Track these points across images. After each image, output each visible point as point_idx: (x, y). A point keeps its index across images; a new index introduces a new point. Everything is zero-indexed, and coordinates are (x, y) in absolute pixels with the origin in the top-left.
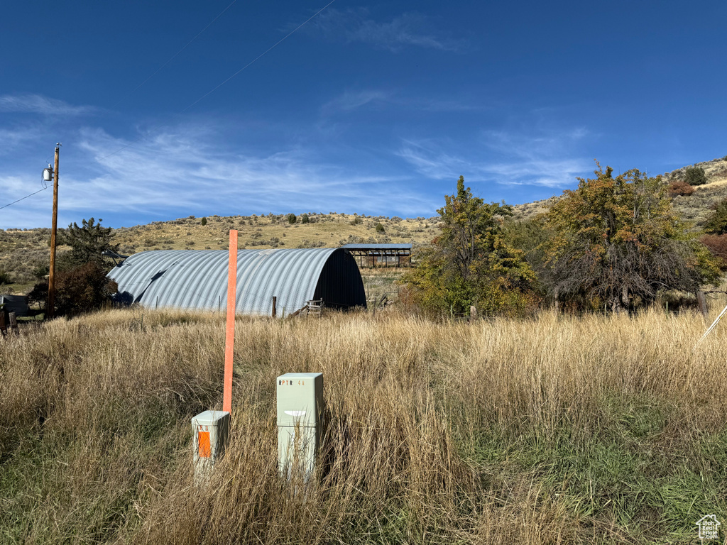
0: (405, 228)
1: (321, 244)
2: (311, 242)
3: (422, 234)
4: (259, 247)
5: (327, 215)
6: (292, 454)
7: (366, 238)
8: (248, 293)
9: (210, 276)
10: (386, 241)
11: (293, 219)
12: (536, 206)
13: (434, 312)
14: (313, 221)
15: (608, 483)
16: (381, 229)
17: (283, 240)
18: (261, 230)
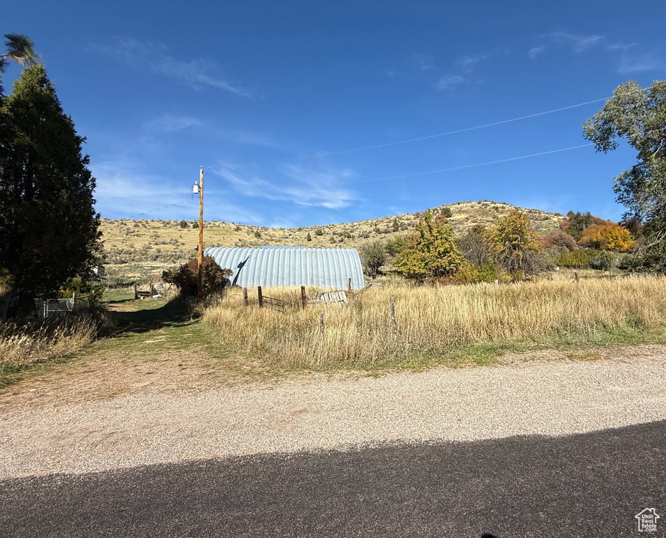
0: (274, 236)
3: (287, 240)
8: (318, 276)
16: (258, 235)
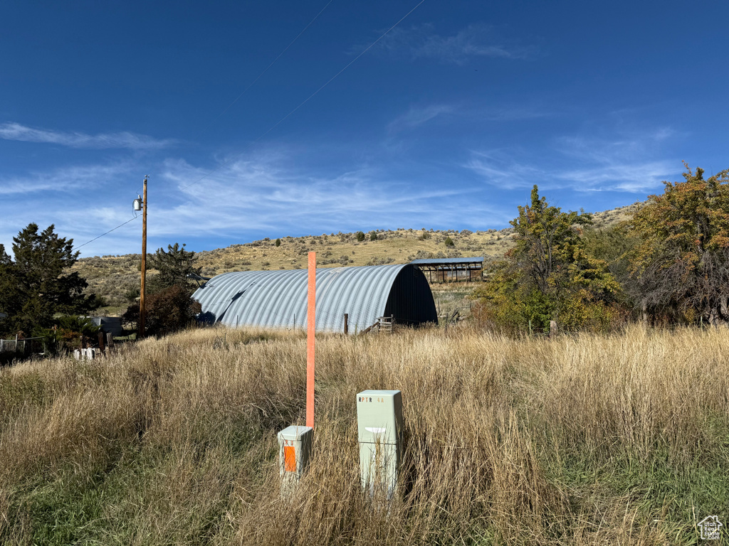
0: (476, 242)
1: (390, 261)
2: (380, 259)
3: (493, 247)
4: (330, 265)
5: (395, 231)
6: (374, 471)
7: (435, 253)
9: (285, 295)
10: (456, 255)
11: (361, 237)
12: (618, 213)
13: (511, 328)
14: (381, 238)
15: (713, 511)
16: (450, 243)
17: (352, 257)
18: (331, 249)
